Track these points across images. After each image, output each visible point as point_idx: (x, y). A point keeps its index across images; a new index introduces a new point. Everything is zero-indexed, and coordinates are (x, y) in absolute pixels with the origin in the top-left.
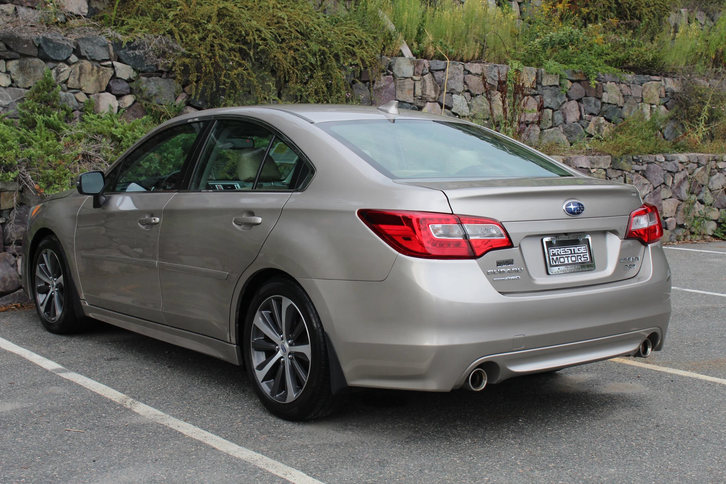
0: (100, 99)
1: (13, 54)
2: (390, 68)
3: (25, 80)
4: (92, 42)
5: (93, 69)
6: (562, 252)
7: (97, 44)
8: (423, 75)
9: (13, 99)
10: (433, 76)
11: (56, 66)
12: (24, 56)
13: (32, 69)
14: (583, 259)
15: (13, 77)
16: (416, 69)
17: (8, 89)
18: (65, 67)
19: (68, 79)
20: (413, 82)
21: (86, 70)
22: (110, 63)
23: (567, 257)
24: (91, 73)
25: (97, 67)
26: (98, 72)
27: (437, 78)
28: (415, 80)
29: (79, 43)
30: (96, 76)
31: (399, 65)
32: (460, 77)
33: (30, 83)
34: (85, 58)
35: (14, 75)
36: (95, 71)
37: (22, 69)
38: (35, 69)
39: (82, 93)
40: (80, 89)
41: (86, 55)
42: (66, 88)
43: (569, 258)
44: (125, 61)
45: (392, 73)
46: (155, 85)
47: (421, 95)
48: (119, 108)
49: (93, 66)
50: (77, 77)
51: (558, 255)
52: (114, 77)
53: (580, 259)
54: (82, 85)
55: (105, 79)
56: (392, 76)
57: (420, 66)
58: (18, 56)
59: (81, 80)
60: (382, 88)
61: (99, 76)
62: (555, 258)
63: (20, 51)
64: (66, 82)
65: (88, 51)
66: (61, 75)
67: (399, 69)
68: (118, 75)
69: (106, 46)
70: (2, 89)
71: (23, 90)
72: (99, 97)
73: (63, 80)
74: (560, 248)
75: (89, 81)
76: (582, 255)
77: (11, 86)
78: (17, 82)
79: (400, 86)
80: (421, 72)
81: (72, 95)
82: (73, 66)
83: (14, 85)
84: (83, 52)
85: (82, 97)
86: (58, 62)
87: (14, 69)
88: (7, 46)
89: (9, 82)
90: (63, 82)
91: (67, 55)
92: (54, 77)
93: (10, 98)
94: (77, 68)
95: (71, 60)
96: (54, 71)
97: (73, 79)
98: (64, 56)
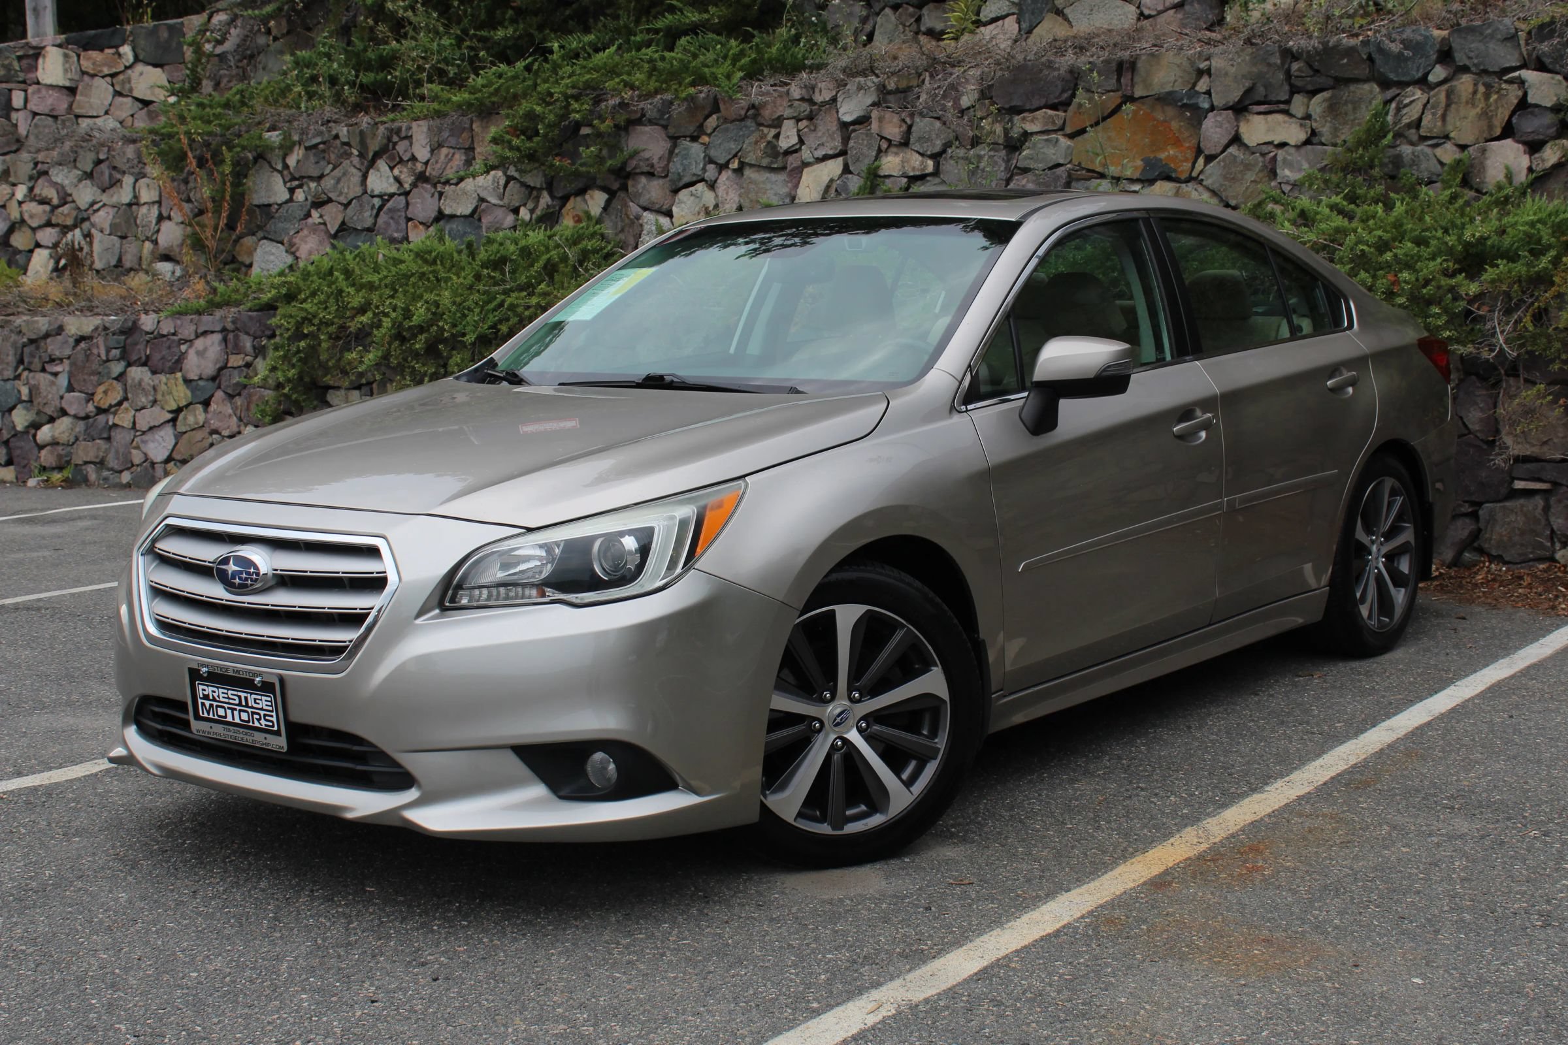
0: (1488, 154)
1: (1321, 80)
3: (1336, 129)
4: (1481, 34)
5: (1475, 92)
7: (1492, 36)
9: (1311, 167)
11: (1399, 95)
12: (1342, 82)
13: (1350, 106)
15: (1314, 125)
17: (1302, 151)
18: (1414, 94)
19: (1420, 119)
21: (1459, 96)
22: (1516, 74)
24: (1472, 102)
25: (1484, 84)
26: (1487, 96)
29: (1452, 40)
30: (1482, 105)
33: (1345, 134)
34: (1465, 69)
35: (1316, 121)
36: (1479, 96)
37: (1333, 108)
38: (1356, 106)
39: (1448, 146)
40: (1447, 137)
41: (1468, 63)
42: (1415, 138)
44: (1551, 67)
48: (1530, 170)
49: (1475, 85)
50: (1440, 113)
52: (1523, 105)
54: (1449, 127)
55: (1500, 110)
58: (1331, 82)
59: (1448, 119)
61: (1488, 106)
63: (1332, 73)
64: (1418, 124)
65: (1472, 54)
66: (1404, 111)
68: (1531, 100)
69: (1512, 38)
70: (1292, 150)
71: (1329, 149)
72: (1484, 151)
73: (1407, 121)
75: (1465, 118)
77: (1307, 142)
78: (1321, 135)
81: (1428, 150)
82: (1435, 90)
83: (1315, 140)
84: (1460, 58)
85: (1448, 153)
86: (1403, 85)
87: (1319, 110)
88: (1311, 67)
89: (1302, 136)
90: (1409, 126)
91: (1425, 68)
92: (1390, 118)
93: (1306, 166)
94: (1441, 94)
95: (1431, 78)
96: (1393, 105)
97: (1430, 117)
98: (1418, 71)
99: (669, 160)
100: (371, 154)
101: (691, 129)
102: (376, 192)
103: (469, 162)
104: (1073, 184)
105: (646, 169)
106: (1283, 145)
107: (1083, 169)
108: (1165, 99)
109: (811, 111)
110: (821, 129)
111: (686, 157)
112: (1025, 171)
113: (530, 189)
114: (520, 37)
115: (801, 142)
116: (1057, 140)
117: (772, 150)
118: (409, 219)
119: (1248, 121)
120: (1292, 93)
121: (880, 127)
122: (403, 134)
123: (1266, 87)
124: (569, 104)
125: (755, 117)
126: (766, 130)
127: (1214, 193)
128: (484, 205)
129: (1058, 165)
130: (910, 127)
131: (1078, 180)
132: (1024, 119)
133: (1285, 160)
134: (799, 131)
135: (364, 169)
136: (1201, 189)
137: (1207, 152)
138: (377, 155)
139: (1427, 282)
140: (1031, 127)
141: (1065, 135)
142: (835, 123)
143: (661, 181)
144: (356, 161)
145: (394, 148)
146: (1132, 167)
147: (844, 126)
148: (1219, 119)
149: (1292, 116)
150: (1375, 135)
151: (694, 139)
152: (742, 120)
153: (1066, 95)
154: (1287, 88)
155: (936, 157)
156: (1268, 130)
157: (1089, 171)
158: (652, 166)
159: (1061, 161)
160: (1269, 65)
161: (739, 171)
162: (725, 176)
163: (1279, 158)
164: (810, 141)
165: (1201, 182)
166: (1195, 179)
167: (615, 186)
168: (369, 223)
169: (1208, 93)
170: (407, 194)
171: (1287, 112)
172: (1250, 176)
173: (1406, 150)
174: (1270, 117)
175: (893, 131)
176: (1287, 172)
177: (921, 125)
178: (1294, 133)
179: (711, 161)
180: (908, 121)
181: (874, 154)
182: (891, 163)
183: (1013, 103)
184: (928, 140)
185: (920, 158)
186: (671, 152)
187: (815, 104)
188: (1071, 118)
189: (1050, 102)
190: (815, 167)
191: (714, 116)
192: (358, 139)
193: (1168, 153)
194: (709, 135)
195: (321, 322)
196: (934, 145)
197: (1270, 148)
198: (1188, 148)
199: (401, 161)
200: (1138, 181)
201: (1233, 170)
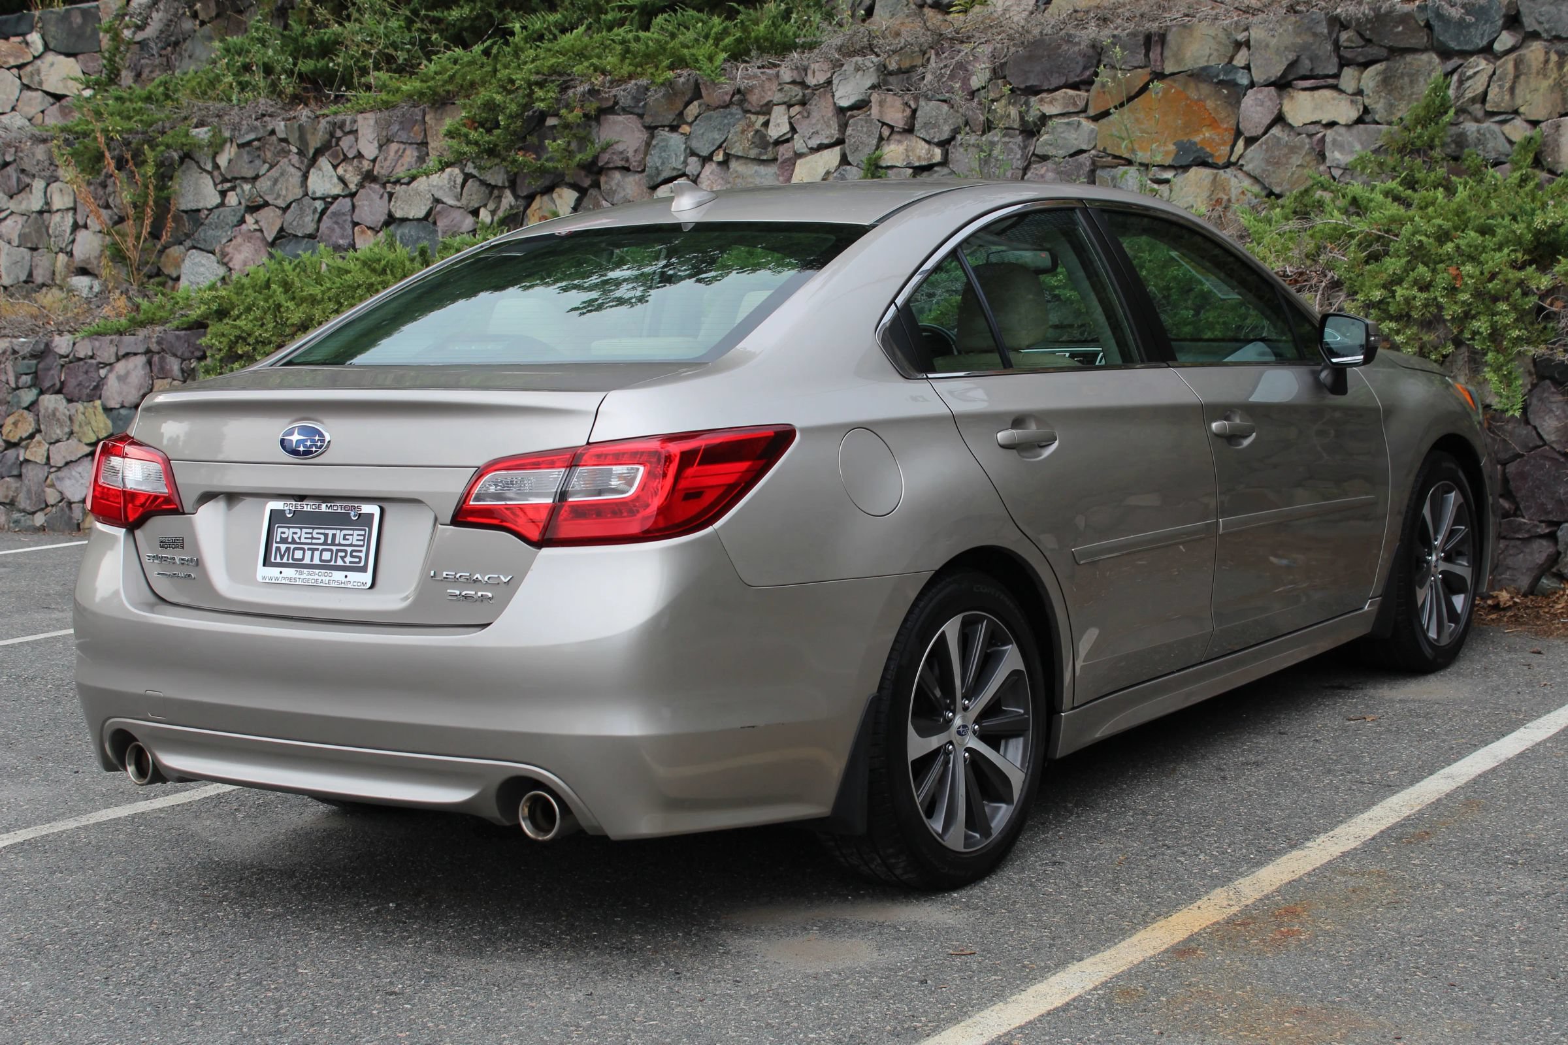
0: (1562, 130)
1: (1373, 51)
3: (1391, 105)
5: (1547, 61)
6: (304, 536)
9: (1364, 148)
11: (1461, 66)
12: (1397, 52)
13: (1406, 79)
14: (348, 559)
15: (1367, 101)
17: (1353, 129)
18: (1477, 65)
19: (1485, 93)
21: (1529, 67)
23: (313, 550)
24: (1543, 72)
25: (1557, 52)
26: (1560, 65)
30: (1555, 75)
33: (1402, 111)
34: (1535, 35)
35: (1368, 96)
36: (1551, 65)
37: (1386, 81)
39: (1518, 122)
40: (1516, 112)
41: (1538, 28)
42: (1480, 114)
43: (317, 554)
49: (1547, 53)
50: (1507, 85)
51: (294, 542)
53: (343, 558)
54: (1519, 101)
58: (1384, 53)
59: (1517, 91)
61: (1562, 76)
62: (283, 547)
63: (1386, 42)
64: (1483, 98)
65: (1542, 19)
66: (1467, 84)
70: (1343, 130)
71: (1384, 128)
72: (1558, 127)
73: (1471, 95)
74: (301, 528)
75: (1536, 90)
76: (349, 549)
77: (1359, 121)
78: (1375, 112)
81: (1496, 127)
82: (1502, 60)
83: (1368, 118)
84: (1529, 24)
85: (1518, 130)
86: (1465, 54)
87: (1372, 84)
88: (1361, 36)
89: (1354, 114)
90: (1473, 100)
91: (1490, 35)
92: (1451, 92)
93: (1358, 147)
94: (1509, 63)
95: (1497, 46)
96: (1455, 77)
97: (1497, 90)
98: (1482, 39)
99: (646, 153)
100: (311, 151)
101: (669, 117)
102: (318, 195)
103: (422, 159)
104: (1098, 172)
105: (620, 164)
106: (1332, 124)
107: (1109, 155)
108: (1199, 75)
109: (804, 95)
110: (815, 115)
111: (664, 149)
112: (1044, 158)
113: (491, 188)
114: (478, 17)
115: (793, 130)
116: (1079, 123)
117: (762, 141)
118: (355, 224)
119: (1292, 98)
120: (1341, 66)
121: (881, 112)
122: (347, 129)
123: (1311, 60)
124: (532, 92)
125: (741, 103)
126: (753, 118)
127: (1256, 180)
128: (440, 206)
129: (1082, 152)
130: (914, 112)
131: (1104, 167)
132: (1042, 100)
133: (1334, 141)
134: (790, 118)
135: (304, 168)
136: (1240, 175)
137: (1247, 134)
138: (319, 152)
139: (1493, 276)
140: (1049, 110)
141: (1088, 118)
142: (831, 108)
143: (637, 177)
144: (295, 159)
145: (337, 145)
146: (1164, 152)
147: (841, 111)
148: (1260, 96)
149: (1341, 91)
150: (1435, 112)
151: (674, 128)
152: (727, 106)
153: (1088, 73)
154: (1335, 60)
155: (944, 144)
156: (1315, 109)
157: (1115, 157)
158: (627, 160)
159: (1084, 147)
160: (1315, 35)
161: (725, 163)
162: (710, 168)
163: (1328, 139)
164: (803, 128)
165: (1241, 168)
166: (1234, 164)
167: (586, 182)
168: (310, 228)
169: (1248, 68)
170: (353, 195)
171: (1335, 87)
172: (1296, 160)
173: (1470, 127)
174: (1317, 93)
175: (896, 115)
176: (1337, 155)
177: (927, 109)
178: (1345, 112)
179: (693, 153)
180: (913, 106)
181: (875, 142)
182: (894, 152)
183: (1028, 84)
184: (935, 126)
185: (927, 146)
186: (648, 144)
187: (808, 87)
188: (1095, 99)
189: (1071, 81)
190: (809, 158)
191: (696, 103)
192: (297, 135)
193: (1203, 137)
194: (690, 124)
195: (257, 342)
196: (941, 131)
197: (1318, 128)
198: (1226, 130)
199: (346, 158)
200: (1171, 167)
201: (1277, 153)
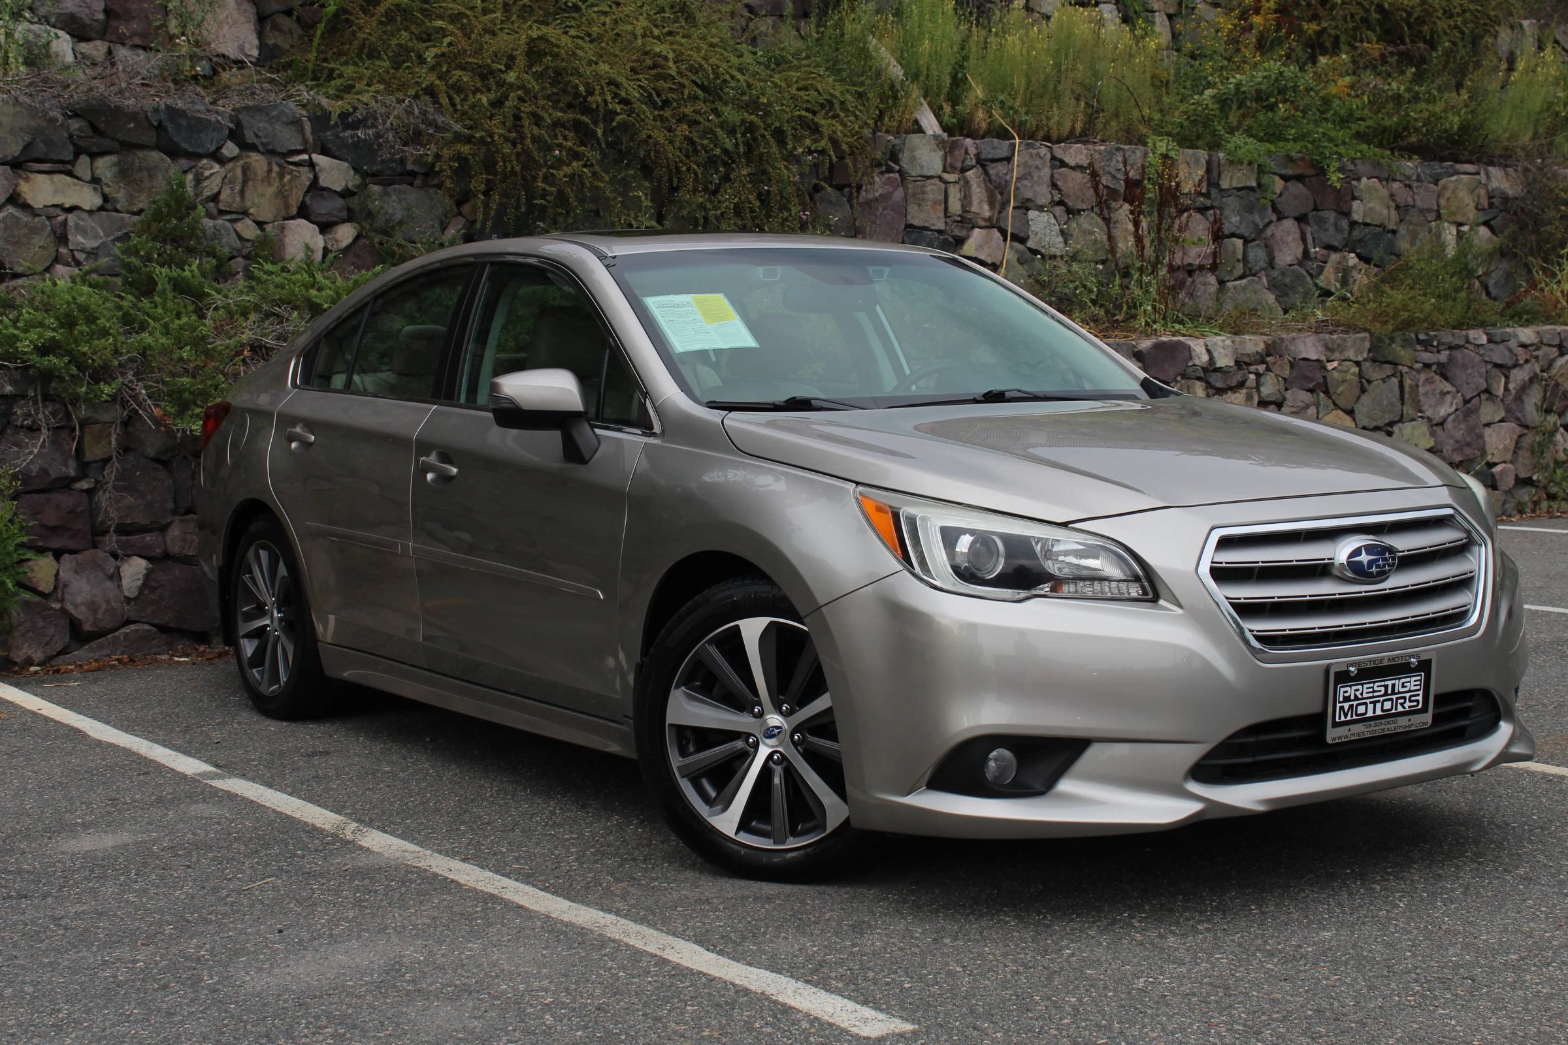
0: (287, 232)
2: (894, 156)
3: (132, 196)
4: (268, 114)
5: (270, 171)
7: (278, 118)
8: (963, 170)
9: (107, 235)
10: (986, 173)
11: (194, 167)
12: (129, 146)
13: (145, 173)
15: (106, 190)
16: (949, 159)
17: (96, 217)
18: (212, 167)
19: (219, 193)
20: (943, 186)
21: (255, 174)
22: (305, 157)
24: (267, 179)
25: (275, 165)
26: (281, 176)
27: (993, 177)
28: (946, 183)
29: (241, 117)
30: (277, 184)
31: (913, 150)
32: (1042, 173)
33: (142, 202)
34: (253, 148)
35: (109, 186)
36: (274, 175)
37: (124, 173)
38: (151, 172)
39: (248, 222)
40: (245, 213)
41: (256, 141)
42: (215, 211)
44: (337, 153)
45: (897, 168)
46: (400, 201)
47: (959, 212)
48: (326, 251)
49: (269, 164)
50: (238, 188)
52: (314, 185)
54: (249, 204)
55: (295, 191)
56: (897, 175)
57: (956, 153)
58: (117, 146)
59: (246, 195)
60: (877, 200)
61: (283, 186)
63: (120, 136)
64: (215, 198)
65: (260, 134)
66: (205, 183)
67: (913, 159)
68: (323, 182)
69: (296, 123)
70: (85, 216)
71: (127, 216)
72: (283, 228)
73: (209, 194)
75: (263, 195)
77: (101, 209)
78: (115, 201)
79: (914, 195)
80: (959, 165)
81: (228, 224)
82: (231, 165)
83: (109, 206)
84: (249, 137)
85: (247, 229)
86: (198, 156)
87: (109, 174)
88: (93, 126)
89: (98, 201)
90: (208, 199)
91: (217, 142)
92: (189, 189)
93: (101, 233)
94: (237, 169)
95: (224, 153)
96: (190, 176)
97: (229, 191)
98: (211, 143)
106: (74, 209)
119: (29, 179)
120: (77, 155)
123: (46, 144)
133: (77, 225)
149: (80, 179)
154: (71, 147)
156: (56, 192)
160: (49, 120)
163: (71, 223)
171: (70, 174)
172: (39, 241)
174: (58, 178)
176: (80, 239)
197: (58, 211)
201: (16, 233)
